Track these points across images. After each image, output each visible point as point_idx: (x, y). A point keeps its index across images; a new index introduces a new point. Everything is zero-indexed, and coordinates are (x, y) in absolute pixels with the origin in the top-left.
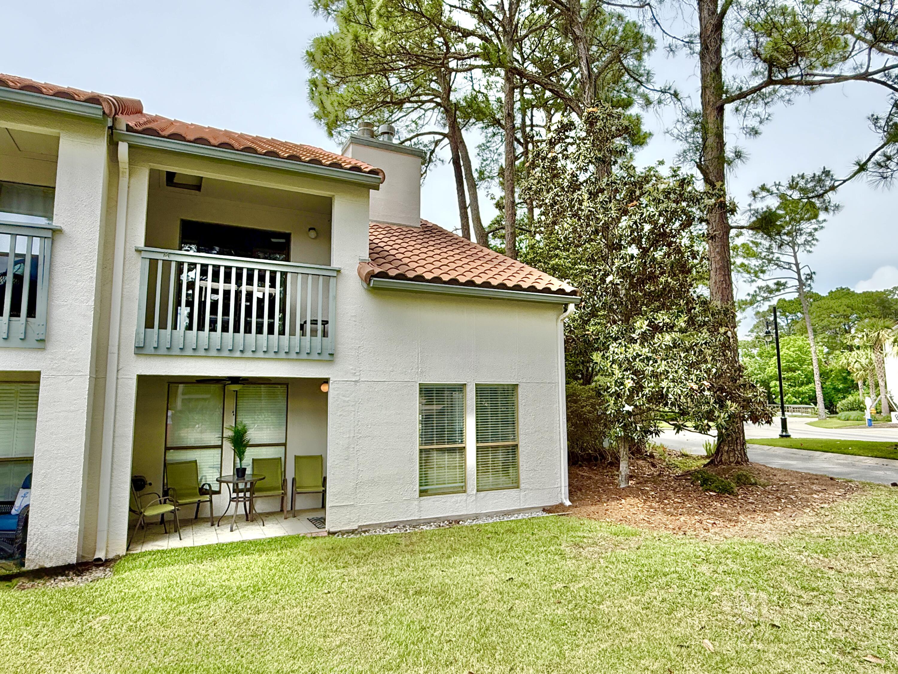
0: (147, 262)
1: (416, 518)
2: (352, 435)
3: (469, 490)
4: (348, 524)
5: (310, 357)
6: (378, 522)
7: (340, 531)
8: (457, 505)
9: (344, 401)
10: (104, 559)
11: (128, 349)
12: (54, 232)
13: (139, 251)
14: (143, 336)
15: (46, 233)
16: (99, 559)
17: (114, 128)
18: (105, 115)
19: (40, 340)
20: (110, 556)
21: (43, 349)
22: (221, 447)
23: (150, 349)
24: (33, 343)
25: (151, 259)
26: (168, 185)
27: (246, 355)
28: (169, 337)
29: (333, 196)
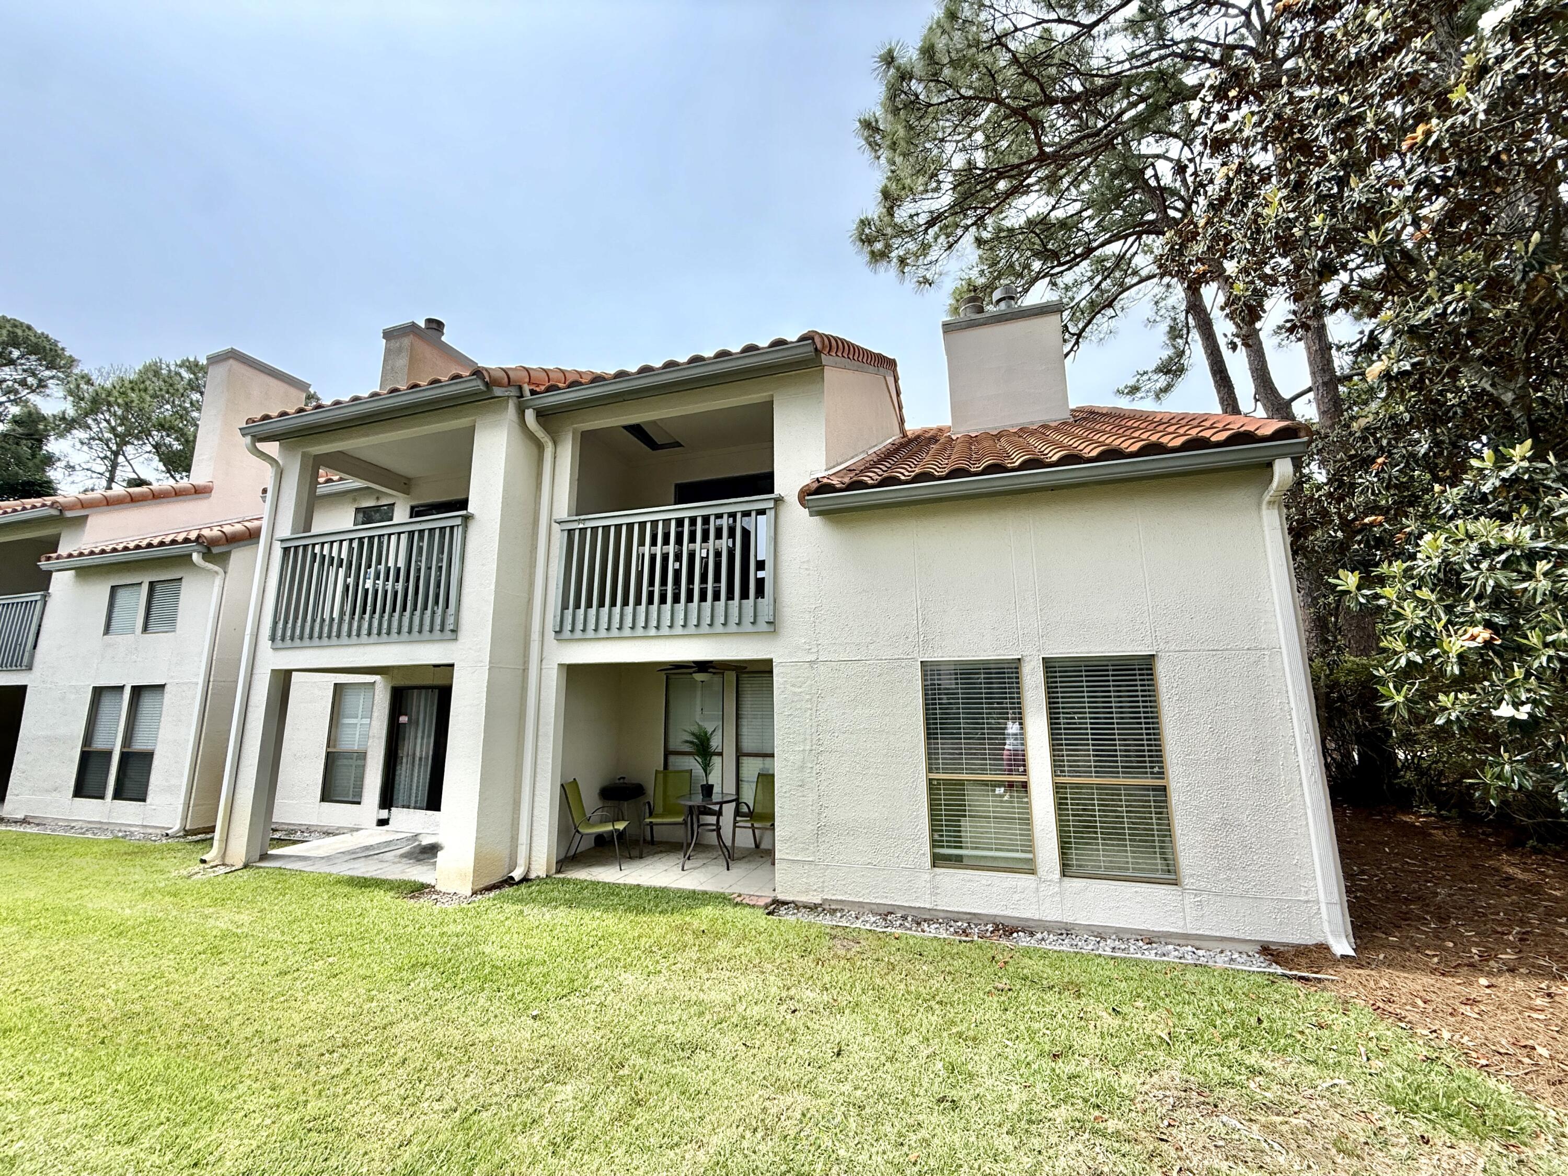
0: (566, 533)
1: (928, 906)
2: (808, 748)
3: (1042, 870)
4: (807, 892)
5: (741, 629)
6: (857, 900)
7: (793, 902)
8: (1016, 897)
9: (795, 693)
10: (517, 879)
11: (550, 634)
12: (467, 519)
13: (559, 523)
14: (558, 619)
15: (458, 521)
16: (512, 878)
17: (522, 396)
18: (487, 384)
19: (452, 631)
20: (533, 875)
21: (456, 639)
22: (721, 754)
23: (566, 634)
24: (448, 634)
25: (569, 531)
26: (654, 449)
27: (662, 632)
28: (582, 617)
29: (772, 396)
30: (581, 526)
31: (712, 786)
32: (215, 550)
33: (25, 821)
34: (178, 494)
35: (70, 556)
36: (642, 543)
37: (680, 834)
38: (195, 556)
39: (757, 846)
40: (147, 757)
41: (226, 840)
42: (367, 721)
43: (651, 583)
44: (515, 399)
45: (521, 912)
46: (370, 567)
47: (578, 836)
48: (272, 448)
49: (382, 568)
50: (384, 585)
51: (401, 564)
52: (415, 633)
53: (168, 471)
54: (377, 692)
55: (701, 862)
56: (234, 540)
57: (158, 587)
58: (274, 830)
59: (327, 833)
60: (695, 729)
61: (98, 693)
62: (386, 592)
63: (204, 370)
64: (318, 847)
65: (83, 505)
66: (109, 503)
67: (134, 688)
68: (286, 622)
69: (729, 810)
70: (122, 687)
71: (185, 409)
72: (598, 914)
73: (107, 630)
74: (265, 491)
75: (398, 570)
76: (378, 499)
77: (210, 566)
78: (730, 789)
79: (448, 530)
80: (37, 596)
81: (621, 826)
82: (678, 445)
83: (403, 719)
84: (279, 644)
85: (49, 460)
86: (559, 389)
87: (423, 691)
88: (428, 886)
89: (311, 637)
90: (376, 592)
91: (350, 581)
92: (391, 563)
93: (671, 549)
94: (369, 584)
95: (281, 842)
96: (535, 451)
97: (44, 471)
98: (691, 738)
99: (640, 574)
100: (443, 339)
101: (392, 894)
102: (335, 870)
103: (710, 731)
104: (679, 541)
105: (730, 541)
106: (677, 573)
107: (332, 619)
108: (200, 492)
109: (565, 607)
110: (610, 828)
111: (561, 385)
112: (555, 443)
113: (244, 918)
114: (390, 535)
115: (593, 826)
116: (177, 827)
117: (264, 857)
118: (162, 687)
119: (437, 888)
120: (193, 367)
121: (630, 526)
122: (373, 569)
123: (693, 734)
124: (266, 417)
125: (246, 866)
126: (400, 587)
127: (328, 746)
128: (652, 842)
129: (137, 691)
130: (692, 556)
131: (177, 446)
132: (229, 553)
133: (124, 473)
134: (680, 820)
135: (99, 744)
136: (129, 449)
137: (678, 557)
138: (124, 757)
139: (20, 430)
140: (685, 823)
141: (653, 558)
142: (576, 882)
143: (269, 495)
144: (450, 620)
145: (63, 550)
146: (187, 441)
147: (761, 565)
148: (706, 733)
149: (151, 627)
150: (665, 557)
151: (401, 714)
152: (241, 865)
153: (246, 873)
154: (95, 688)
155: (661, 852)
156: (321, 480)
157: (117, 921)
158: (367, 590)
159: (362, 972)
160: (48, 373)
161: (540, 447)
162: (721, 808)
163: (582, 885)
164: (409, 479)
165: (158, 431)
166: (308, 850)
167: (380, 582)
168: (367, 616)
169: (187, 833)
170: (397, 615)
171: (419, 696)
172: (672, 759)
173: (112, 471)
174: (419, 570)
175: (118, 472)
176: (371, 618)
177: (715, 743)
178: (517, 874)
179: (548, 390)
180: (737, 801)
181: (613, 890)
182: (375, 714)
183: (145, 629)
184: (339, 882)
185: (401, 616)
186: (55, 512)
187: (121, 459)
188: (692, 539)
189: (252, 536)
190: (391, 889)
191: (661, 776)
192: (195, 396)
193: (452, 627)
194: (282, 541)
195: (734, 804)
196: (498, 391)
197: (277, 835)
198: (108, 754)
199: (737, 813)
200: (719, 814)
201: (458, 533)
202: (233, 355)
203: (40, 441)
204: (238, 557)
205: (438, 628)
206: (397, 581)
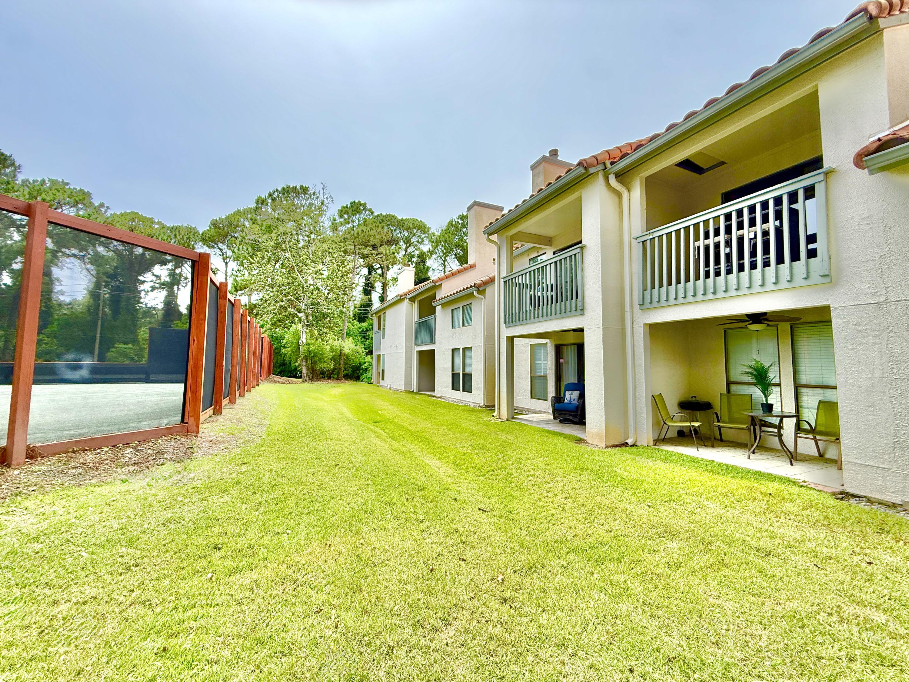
0: (641, 244)
5: (793, 285)
10: (630, 444)
11: (637, 307)
12: (582, 248)
13: (636, 239)
14: (641, 297)
15: (578, 250)
16: (627, 443)
17: (606, 168)
18: (586, 168)
19: (581, 310)
20: (638, 444)
21: (583, 314)
22: (779, 385)
23: (647, 305)
24: (579, 312)
25: (643, 242)
26: (700, 174)
27: (718, 296)
28: (657, 294)
29: (817, 86)
30: (651, 237)
31: (772, 405)
32: (481, 289)
33: (441, 397)
34: (465, 269)
35: (439, 299)
36: (697, 239)
37: (745, 437)
38: (475, 293)
39: (821, 455)
40: (470, 375)
41: (499, 408)
42: (545, 362)
43: (707, 264)
44: (602, 172)
45: (634, 459)
46: (539, 285)
47: (666, 427)
48: (494, 237)
49: (545, 285)
50: (546, 293)
51: (553, 282)
52: (563, 314)
53: (460, 265)
54: (548, 347)
55: (765, 457)
56: (486, 283)
57: (465, 307)
58: (515, 409)
59: (535, 412)
60: (753, 363)
61: (453, 350)
62: (548, 296)
63: (467, 217)
64: (533, 417)
65: (440, 280)
66: (447, 277)
67: (463, 348)
68: (509, 315)
69: (789, 425)
70: (459, 349)
71: (462, 236)
72: (684, 469)
73: (453, 328)
74: (494, 260)
75: (552, 285)
76: (538, 252)
77: (480, 296)
78: (790, 408)
79: (573, 256)
80: (433, 316)
81: (696, 424)
82: (722, 163)
83: (561, 361)
84: (508, 325)
85: (428, 269)
86: (629, 154)
87: (569, 346)
88: (583, 440)
89: (519, 320)
90: (543, 297)
91: (532, 293)
92: (548, 283)
93: (722, 238)
94: (540, 294)
95: (518, 414)
96: (617, 199)
97: (427, 273)
98: (749, 370)
99: (697, 261)
100: (559, 158)
101: (566, 439)
102: (541, 426)
103: (767, 365)
104: (728, 230)
105: (778, 223)
106: (729, 257)
107: (526, 311)
108: (472, 267)
109: (645, 289)
110: (688, 424)
111: (629, 152)
112: (629, 191)
113: (510, 437)
114: (546, 266)
115: (675, 422)
116: (482, 404)
117: (513, 418)
118: (471, 348)
119: (588, 441)
120: (462, 217)
121: (687, 229)
122: (540, 286)
123: (751, 367)
124: (491, 223)
125: (507, 420)
126: (554, 293)
127: (531, 373)
128: (721, 440)
129: (464, 349)
130: (741, 240)
131: (462, 253)
132: (485, 289)
133: (448, 269)
134: (745, 426)
135: (456, 371)
136: (448, 258)
137: (728, 243)
138: (464, 375)
139: (420, 260)
140: (749, 429)
141: (707, 248)
142: (667, 452)
143: (496, 261)
144: (580, 304)
145: (437, 298)
146: (464, 250)
147: (812, 239)
148: (763, 368)
149: (465, 325)
150: (717, 246)
151: (560, 359)
152: (506, 420)
153: (508, 423)
154: (452, 349)
155: (729, 446)
156: (514, 249)
157: (472, 431)
158: (539, 297)
159: (559, 466)
160: (424, 236)
161: (619, 195)
162: (781, 421)
163: (672, 454)
164: (551, 238)
165: (455, 248)
166: (529, 418)
167: (544, 293)
168: (541, 308)
169: (486, 406)
170: (553, 305)
171: (567, 349)
172: (733, 387)
173: (444, 269)
174: (562, 284)
175: (446, 269)
176: (543, 308)
177: (772, 376)
178: (630, 441)
179: (622, 158)
180: (798, 416)
181: (693, 460)
182: (549, 358)
183: (463, 326)
184: (543, 431)
185: (556, 305)
186: (433, 284)
187: (446, 263)
188: (740, 226)
189: (492, 280)
190: (566, 438)
191: (725, 399)
192: (465, 230)
193: (581, 308)
194: (503, 278)
195: (794, 420)
196: (592, 170)
197: (516, 411)
198: (459, 374)
199: (798, 428)
200: (780, 427)
201: (579, 257)
202: (476, 204)
203: (425, 262)
204: (488, 290)
205: (574, 309)
206: (552, 291)
